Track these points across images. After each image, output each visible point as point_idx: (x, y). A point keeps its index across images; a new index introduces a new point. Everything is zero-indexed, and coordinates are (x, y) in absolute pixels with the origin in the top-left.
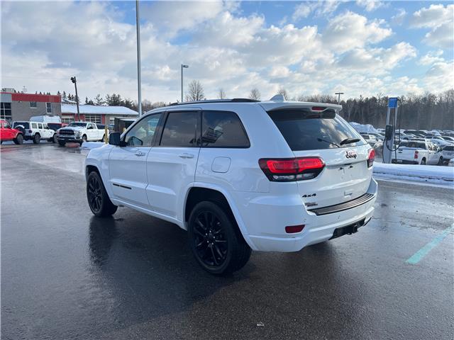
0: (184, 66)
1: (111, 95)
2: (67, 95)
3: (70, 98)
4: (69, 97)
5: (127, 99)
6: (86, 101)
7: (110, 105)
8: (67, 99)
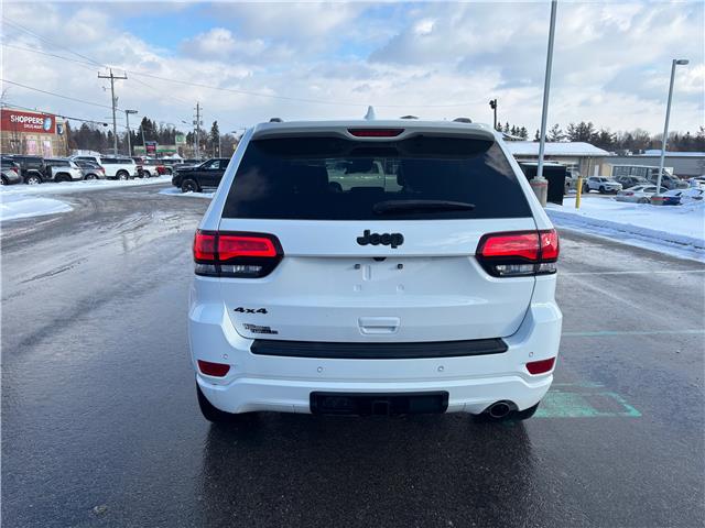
0: (679, 62)
1: (577, 125)
2: (511, 128)
3: (514, 132)
4: (513, 130)
5: (605, 130)
6: (537, 136)
7: (573, 141)
8: (510, 134)
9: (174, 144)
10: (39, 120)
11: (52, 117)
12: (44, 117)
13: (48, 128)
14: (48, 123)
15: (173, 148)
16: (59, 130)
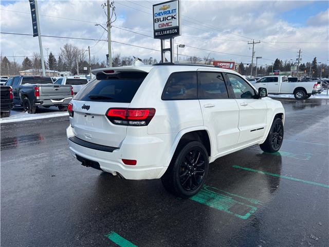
9: (290, 70)
10: (228, 64)
11: (234, 63)
12: (230, 63)
13: (231, 67)
14: (232, 65)
15: (289, 72)
16: (236, 67)
